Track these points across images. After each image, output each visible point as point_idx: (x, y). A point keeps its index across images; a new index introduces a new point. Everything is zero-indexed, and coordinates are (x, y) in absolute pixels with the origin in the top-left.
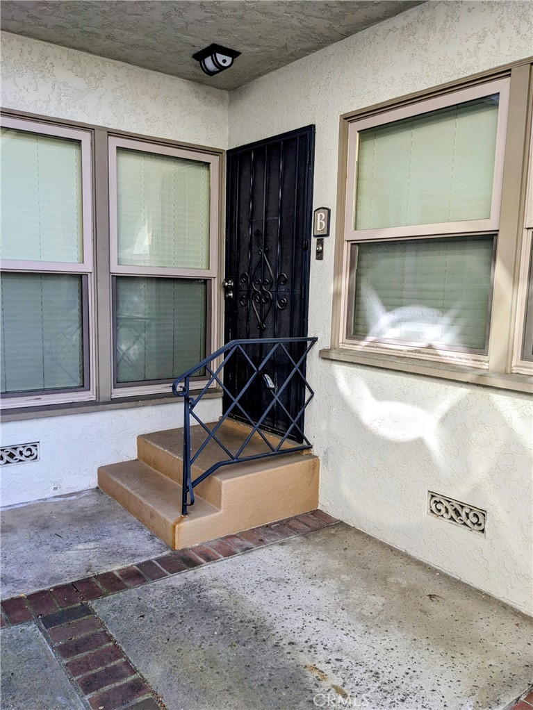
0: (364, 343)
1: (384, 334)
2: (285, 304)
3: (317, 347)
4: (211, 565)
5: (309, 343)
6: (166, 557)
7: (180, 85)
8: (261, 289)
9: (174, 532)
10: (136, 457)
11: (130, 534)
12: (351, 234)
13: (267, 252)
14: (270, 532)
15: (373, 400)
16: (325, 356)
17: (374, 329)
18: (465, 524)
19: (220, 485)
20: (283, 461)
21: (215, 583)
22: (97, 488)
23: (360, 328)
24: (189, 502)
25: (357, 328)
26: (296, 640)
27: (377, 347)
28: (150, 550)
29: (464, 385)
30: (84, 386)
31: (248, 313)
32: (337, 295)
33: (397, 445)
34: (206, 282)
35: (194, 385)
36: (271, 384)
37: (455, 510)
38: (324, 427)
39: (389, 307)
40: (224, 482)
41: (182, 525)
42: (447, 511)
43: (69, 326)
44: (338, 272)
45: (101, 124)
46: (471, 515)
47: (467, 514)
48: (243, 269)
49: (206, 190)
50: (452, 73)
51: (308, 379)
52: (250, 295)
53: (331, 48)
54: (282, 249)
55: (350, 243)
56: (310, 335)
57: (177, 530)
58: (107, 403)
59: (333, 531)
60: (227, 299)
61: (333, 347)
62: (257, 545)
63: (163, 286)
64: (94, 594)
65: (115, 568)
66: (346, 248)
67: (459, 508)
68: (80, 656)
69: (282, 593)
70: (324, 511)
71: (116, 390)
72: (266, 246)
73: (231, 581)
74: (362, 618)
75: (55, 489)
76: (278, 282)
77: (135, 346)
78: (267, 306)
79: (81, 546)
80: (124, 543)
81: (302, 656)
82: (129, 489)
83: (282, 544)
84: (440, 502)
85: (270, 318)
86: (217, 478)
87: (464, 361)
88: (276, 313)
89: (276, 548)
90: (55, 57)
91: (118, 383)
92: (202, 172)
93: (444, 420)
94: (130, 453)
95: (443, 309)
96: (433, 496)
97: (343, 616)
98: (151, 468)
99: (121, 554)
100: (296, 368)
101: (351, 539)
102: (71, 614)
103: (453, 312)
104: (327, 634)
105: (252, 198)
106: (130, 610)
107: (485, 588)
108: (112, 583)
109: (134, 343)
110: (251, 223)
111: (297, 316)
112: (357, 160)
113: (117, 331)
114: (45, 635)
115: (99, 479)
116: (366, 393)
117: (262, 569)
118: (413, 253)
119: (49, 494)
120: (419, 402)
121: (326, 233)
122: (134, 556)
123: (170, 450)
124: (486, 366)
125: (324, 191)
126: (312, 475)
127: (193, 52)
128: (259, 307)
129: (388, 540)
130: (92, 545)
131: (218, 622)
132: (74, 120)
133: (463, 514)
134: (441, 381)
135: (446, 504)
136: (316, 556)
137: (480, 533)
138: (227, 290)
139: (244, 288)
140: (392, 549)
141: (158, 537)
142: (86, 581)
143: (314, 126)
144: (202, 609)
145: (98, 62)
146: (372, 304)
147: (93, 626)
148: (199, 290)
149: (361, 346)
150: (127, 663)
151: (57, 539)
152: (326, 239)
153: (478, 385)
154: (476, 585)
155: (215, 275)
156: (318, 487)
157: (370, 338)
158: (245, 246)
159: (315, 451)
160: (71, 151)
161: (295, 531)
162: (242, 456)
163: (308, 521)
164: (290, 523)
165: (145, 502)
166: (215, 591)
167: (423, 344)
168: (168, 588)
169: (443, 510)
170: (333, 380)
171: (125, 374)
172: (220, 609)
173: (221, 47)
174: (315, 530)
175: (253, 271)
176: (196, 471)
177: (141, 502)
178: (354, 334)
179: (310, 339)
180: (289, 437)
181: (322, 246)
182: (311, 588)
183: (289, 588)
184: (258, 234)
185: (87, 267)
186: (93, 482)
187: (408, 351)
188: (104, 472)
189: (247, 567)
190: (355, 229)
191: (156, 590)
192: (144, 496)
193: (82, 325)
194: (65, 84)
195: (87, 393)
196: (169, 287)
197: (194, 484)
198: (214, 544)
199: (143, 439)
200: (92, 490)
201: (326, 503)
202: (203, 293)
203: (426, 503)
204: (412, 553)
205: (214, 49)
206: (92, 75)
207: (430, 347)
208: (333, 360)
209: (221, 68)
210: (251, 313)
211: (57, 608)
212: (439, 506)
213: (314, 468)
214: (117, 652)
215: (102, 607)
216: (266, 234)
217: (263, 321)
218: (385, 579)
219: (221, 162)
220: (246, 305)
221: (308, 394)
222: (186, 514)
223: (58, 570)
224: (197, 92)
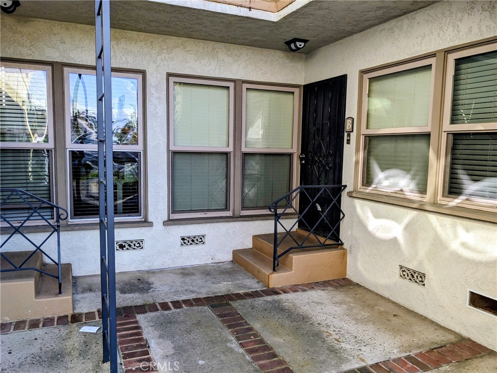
0: (370, 188)
1: (382, 184)
2: (331, 167)
3: (347, 190)
4: (286, 294)
5: (343, 188)
6: (265, 290)
7: (279, 54)
8: (319, 159)
9: (269, 279)
10: (252, 247)
11: (248, 280)
12: (364, 131)
13: (322, 140)
14: (318, 285)
15: (373, 218)
16: (350, 195)
17: (376, 181)
18: (416, 282)
19: (292, 258)
20: (326, 250)
21: (287, 301)
22: (232, 261)
23: (370, 180)
24: (276, 265)
25: (368, 180)
26: (322, 323)
27: (377, 190)
28: (256, 287)
29: (416, 210)
30: (227, 208)
31: (312, 172)
32: (357, 163)
33: (384, 241)
34: (290, 155)
35: (280, 211)
36: (319, 208)
37: (412, 274)
38: (350, 233)
39: (383, 169)
40: (294, 257)
41: (272, 275)
42: (408, 276)
43: (220, 178)
44: (357, 150)
45: (239, 78)
46: (419, 277)
47: (417, 276)
48: (310, 148)
49: (292, 106)
50: (410, 53)
51: (342, 208)
52: (314, 162)
53: (355, 36)
54: (330, 138)
55: (364, 136)
56: (343, 184)
57: (270, 278)
58: (238, 217)
59: (352, 287)
60: (301, 164)
61: (355, 191)
62: (310, 289)
63: (268, 158)
64: (232, 300)
65: (241, 292)
66: (362, 138)
67: (413, 274)
68: (226, 318)
69: (319, 308)
70: (350, 279)
71: (242, 211)
72: (322, 136)
73: (295, 301)
74: (356, 319)
75: (212, 259)
76: (328, 155)
77: (253, 190)
78: (322, 168)
79: (225, 283)
80: (245, 283)
81: (323, 328)
82: (248, 260)
83: (323, 290)
84: (405, 271)
85: (323, 175)
86: (291, 255)
87: (416, 197)
88: (326, 172)
89: (319, 291)
90: (219, 49)
91: (244, 208)
92: (291, 96)
93: (406, 228)
94: (249, 244)
95: (407, 170)
96: (401, 268)
97: (347, 318)
98: (259, 252)
99: (244, 287)
100: (335, 200)
101: (360, 291)
102: (221, 305)
103: (412, 172)
104: (337, 322)
105: (316, 111)
106: (247, 306)
107: (425, 314)
108: (239, 297)
109: (252, 188)
110: (315, 124)
111: (337, 173)
112: (367, 93)
113: (244, 181)
114: (211, 310)
115: (233, 256)
116: (370, 215)
117: (311, 298)
118: (394, 141)
119: (209, 262)
120: (396, 219)
121: (351, 130)
122: (250, 288)
123: (269, 242)
124: (425, 201)
125: (351, 110)
126: (343, 259)
127: (285, 41)
128: (318, 169)
129: (380, 293)
130: (230, 283)
131: (287, 314)
132: (227, 77)
133: (415, 277)
134: (405, 208)
135: (407, 272)
136: (339, 296)
137: (423, 286)
138: (301, 159)
139: (310, 158)
140: (381, 296)
141: (261, 282)
142: (228, 295)
143: (347, 75)
144: (280, 308)
145: (239, 48)
146: (375, 167)
147: (232, 310)
148: (287, 159)
149: (369, 190)
150: (246, 322)
151: (214, 279)
152: (351, 134)
153: (422, 210)
154: (421, 313)
155: (296, 151)
156: (346, 266)
157: (373, 186)
158: (311, 136)
159: (345, 246)
160: (225, 92)
161: (332, 285)
162: (303, 245)
163: (339, 282)
164: (330, 282)
165: (255, 265)
166: (286, 304)
167: (399, 189)
168: (265, 301)
169: (406, 275)
170: (354, 208)
171: (247, 204)
172: (288, 310)
173: (299, 39)
174: (342, 286)
175: (315, 149)
176: (280, 251)
177: (254, 266)
178: (366, 183)
179: (343, 186)
180: (329, 238)
181: (350, 137)
182: (334, 307)
183: (322, 306)
184: (318, 129)
185: (230, 149)
186: (229, 257)
187: (391, 193)
188: (235, 253)
189: (303, 297)
190: (367, 128)
191: (259, 301)
192: (255, 263)
193: (227, 177)
194: (223, 61)
195: (228, 212)
196: (271, 158)
197: (279, 256)
198: (289, 287)
199: (255, 237)
200: (230, 261)
201: (350, 275)
202: (289, 161)
203: (398, 271)
204: (391, 298)
205: (295, 40)
206: (236, 55)
207: (402, 190)
208: (354, 197)
209: (298, 49)
210: (314, 172)
211: (216, 303)
212: (404, 273)
213: (344, 255)
214: (242, 318)
215: (235, 304)
216: (322, 130)
217: (320, 176)
218: (373, 307)
219: (300, 91)
220: (311, 167)
221: (342, 216)
222: (275, 271)
223: (216, 290)
224: (288, 56)
